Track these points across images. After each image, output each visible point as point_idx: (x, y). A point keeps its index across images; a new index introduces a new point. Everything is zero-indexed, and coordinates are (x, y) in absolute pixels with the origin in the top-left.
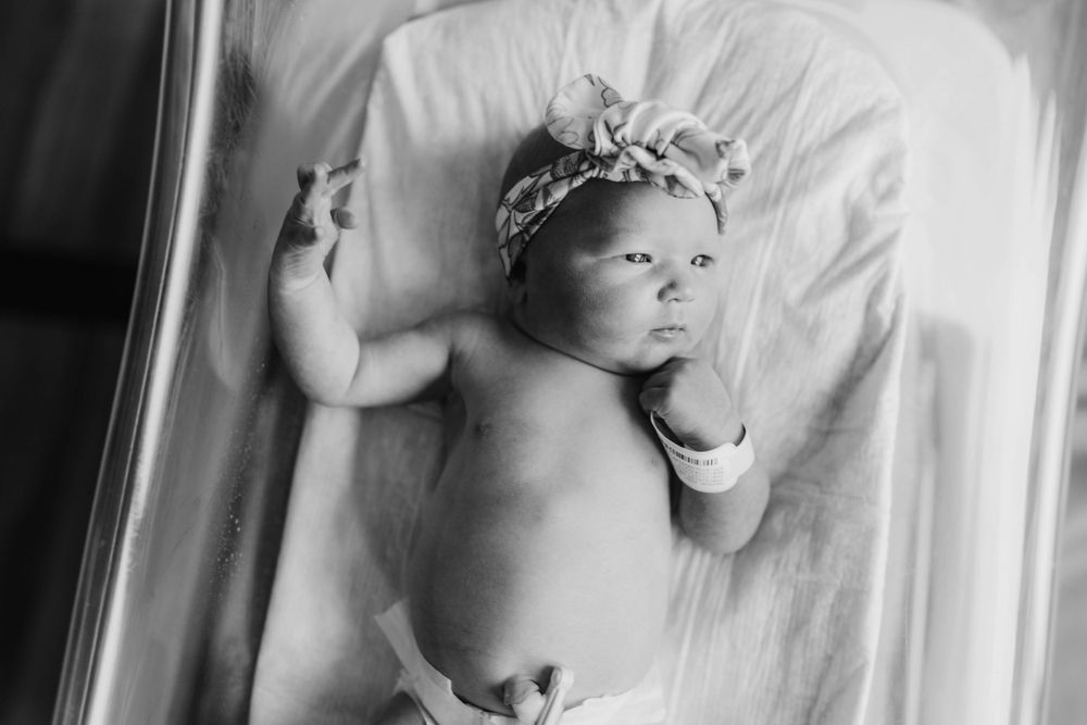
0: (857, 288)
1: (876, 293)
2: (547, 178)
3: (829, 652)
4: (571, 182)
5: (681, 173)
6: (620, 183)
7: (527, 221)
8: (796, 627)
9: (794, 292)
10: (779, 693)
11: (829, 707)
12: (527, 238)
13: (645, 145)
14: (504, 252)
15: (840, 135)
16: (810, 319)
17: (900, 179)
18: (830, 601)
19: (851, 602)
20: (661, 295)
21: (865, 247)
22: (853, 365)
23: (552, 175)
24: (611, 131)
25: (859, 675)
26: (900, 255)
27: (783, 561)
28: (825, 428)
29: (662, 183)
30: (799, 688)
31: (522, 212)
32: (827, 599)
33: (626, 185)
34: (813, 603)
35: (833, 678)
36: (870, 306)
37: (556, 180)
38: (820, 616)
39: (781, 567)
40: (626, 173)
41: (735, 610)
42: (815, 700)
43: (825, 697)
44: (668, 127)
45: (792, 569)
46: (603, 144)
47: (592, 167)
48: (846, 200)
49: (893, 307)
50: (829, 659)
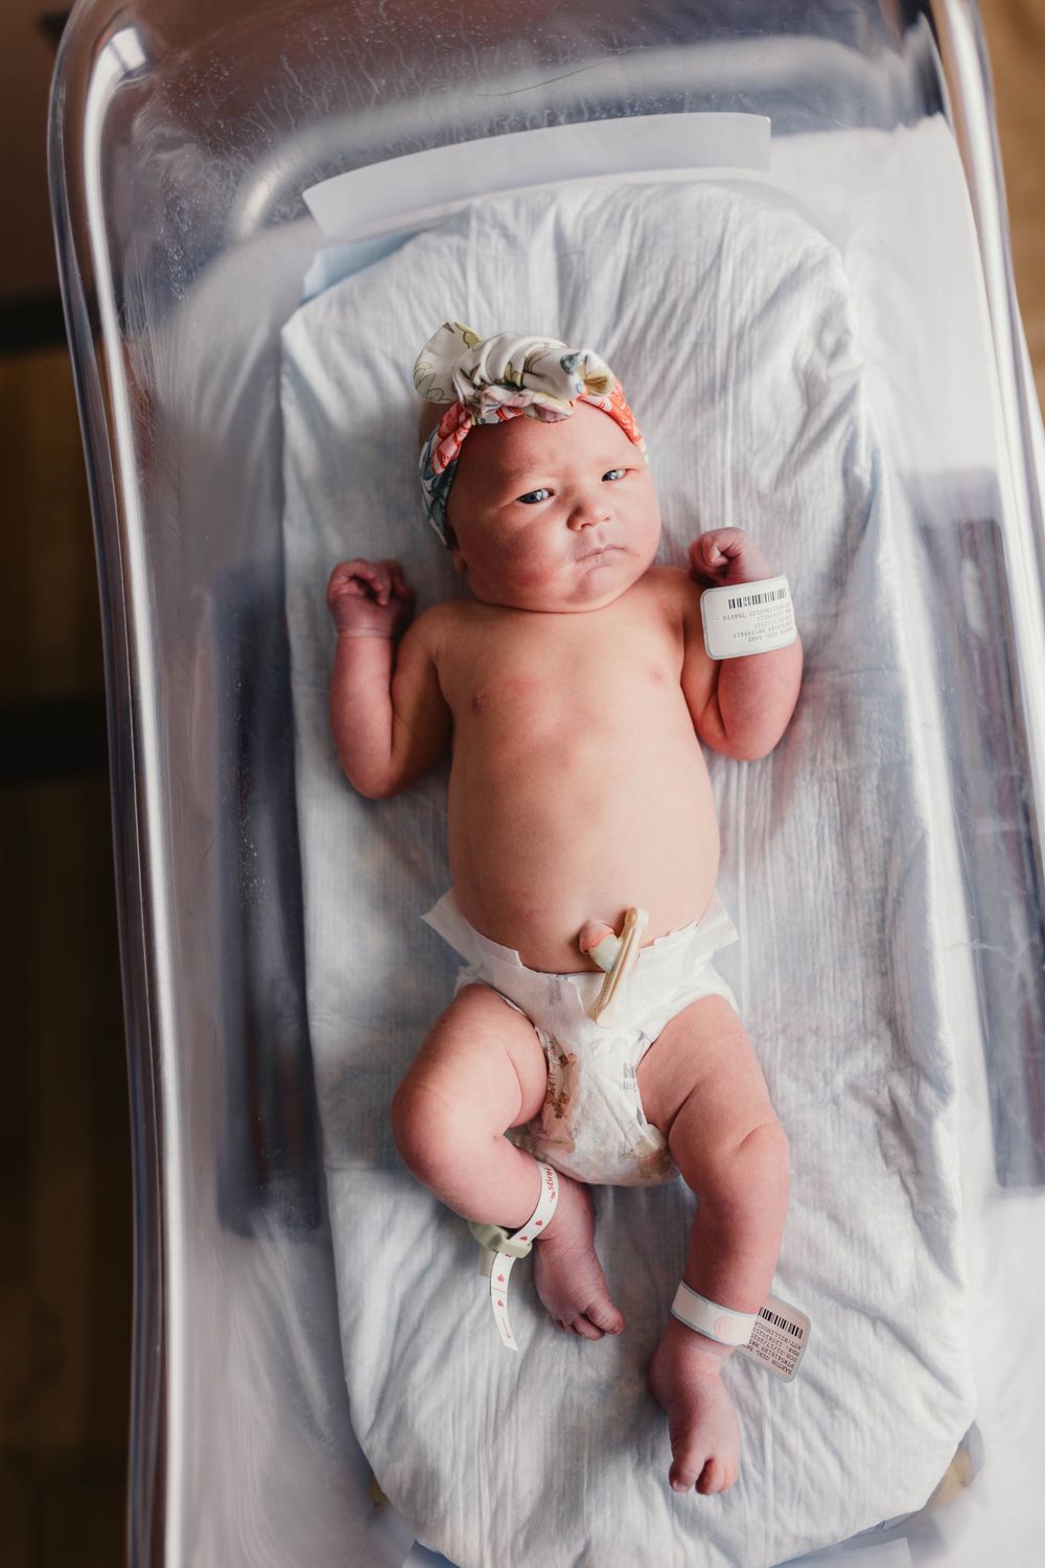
0: (829, 457)
1: (849, 455)
2: (436, 438)
3: (887, 835)
4: (455, 438)
5: (540, 399)
6: (499, 423)
7: (436, 485)
8: (847, 822)
9: (765, 477)
10: (848, 894)
11: (900, 892)
12: (443, 503)
13: (503, 381)
14: (432, 522)
15: (773, 301)
16: (789, 503)
17: (847, 332)
18: (875, 783)
19: (897, 774)
20: (570, 524)
21: (826, 411)
22: (844, 537)
23: (439, 435)
24: (468, 377)
25: (921, 849)
26: (864, 407)
27: (819, 757)
28: (832, 611)
29: (533, 413)
30: (866, 883)
31: (428, 479)
32: (872, 779)
33: (505, 425)
34: (858, 790)
35: (897, 861)
36: (846, 472)
37: (444, 437)
38: (869, 801)
39: (818, 763)
40: (499, 411)
41: (782, 822)
42: (885, 889)
43: (894, 883)
44: (516, 356)
45: (829, 761)
46: (465, 391)
47: (468, 417)
48: (795, 369)
49: (869, 466)
50: (889, 842)
